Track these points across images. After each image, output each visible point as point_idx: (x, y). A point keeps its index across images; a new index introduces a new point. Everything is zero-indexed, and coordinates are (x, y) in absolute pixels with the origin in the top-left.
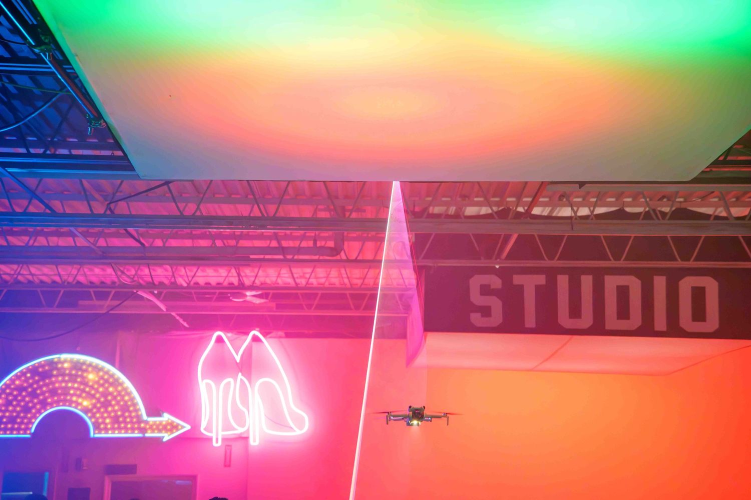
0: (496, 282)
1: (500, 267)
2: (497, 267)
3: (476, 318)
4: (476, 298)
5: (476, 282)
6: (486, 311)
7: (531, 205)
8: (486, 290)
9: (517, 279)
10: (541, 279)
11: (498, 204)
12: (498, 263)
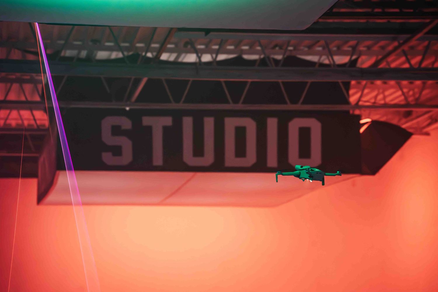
0: (126, 124)
1: (130, 110)
2: (128, 109)
3: (107, 157)
4: (108, 138)
5: (108, 123)
6: (117, 151)
7: (160, 51)
8: (116, 131)
9: (147, 121)
10: (168, 121)
11: (127, 49)
12: (127, 106)
